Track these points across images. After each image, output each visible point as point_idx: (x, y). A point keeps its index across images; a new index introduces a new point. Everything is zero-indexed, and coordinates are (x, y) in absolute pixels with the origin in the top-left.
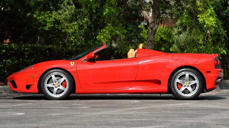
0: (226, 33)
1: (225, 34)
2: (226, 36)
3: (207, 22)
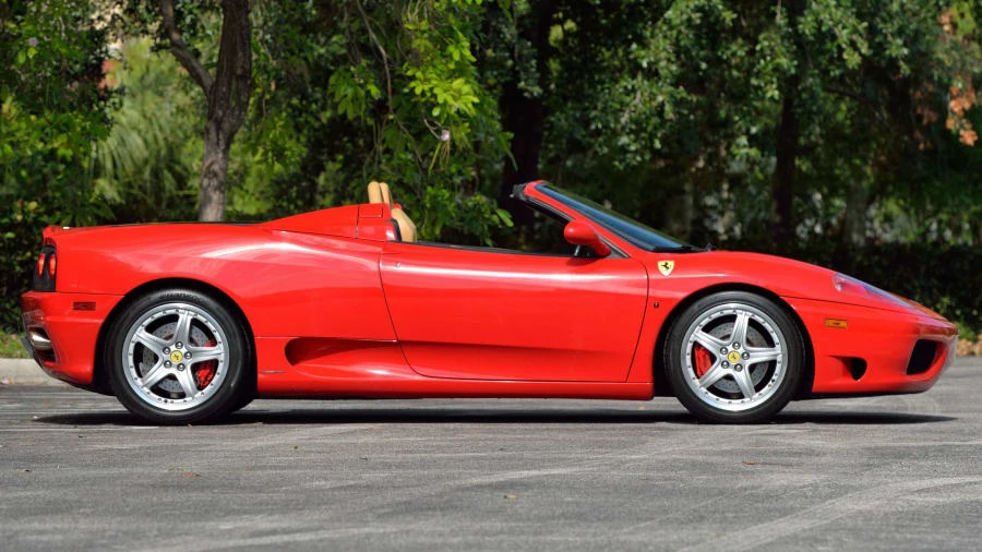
0: (512, 141)
1: (507, 149)
2: (511, 156)
3: (445, 95)
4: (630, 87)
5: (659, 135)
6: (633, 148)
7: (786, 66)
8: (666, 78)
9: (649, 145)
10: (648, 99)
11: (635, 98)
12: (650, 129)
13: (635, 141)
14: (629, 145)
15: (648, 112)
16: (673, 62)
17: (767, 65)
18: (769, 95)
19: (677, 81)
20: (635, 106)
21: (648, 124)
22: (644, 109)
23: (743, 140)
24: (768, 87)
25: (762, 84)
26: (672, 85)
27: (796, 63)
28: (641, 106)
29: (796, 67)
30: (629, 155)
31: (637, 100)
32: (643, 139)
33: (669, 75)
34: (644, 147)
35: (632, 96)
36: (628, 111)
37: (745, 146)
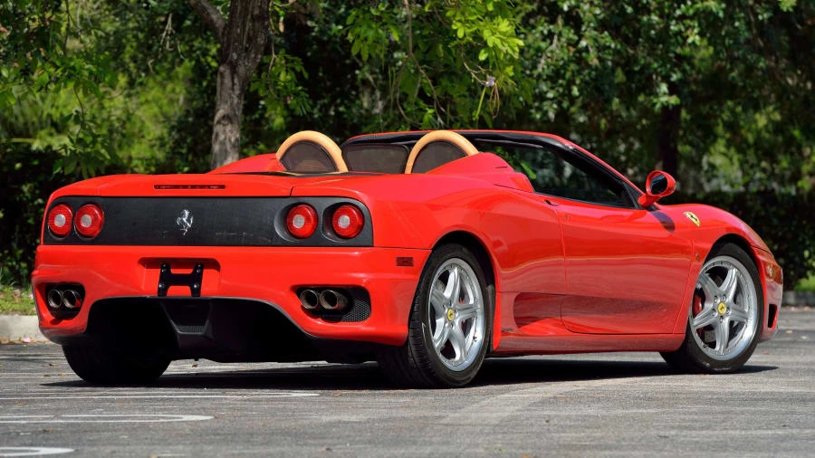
3: (493, 38)
4: (546, 32)
5: (578, 82)
6: (550, 95)
7: (714, 10)
8: (590, 22)
9: (566, 92)
10: (565, 45)
11: (551, 43)
12: (568, 75)
13: (552, 88)
14: (546, 93)
15: (566, 58)
16: (596, 6)
17: (688, 10)
18: (690, 40)
19: (602, 25)
20: (552, 52)
21: (566, 70)
22: (562, 55)
23: (664, 88)
24: (689, 32)
25: (683, 29)
26: (595, 29)
27: (723, 6)
28: (558, 51)
29: (724, 10)
30: (545, 103)
31: (554, 45)
32: (561, 85)
33: (593, 19)
34: (562, 95)
35: (548, 41)
36: (544, 57)
37: (665, 94)
